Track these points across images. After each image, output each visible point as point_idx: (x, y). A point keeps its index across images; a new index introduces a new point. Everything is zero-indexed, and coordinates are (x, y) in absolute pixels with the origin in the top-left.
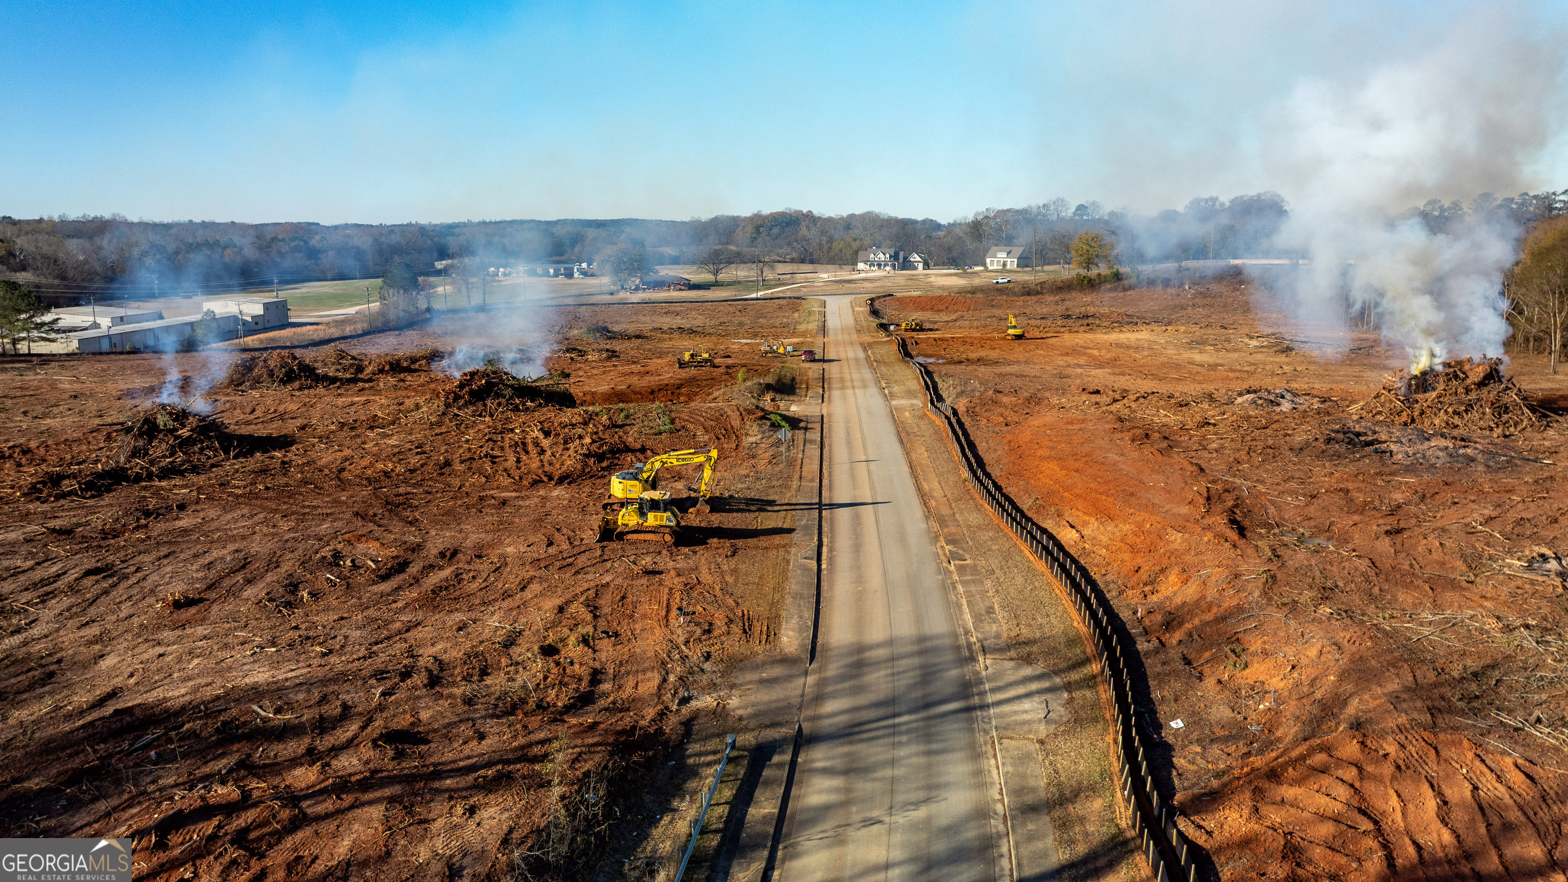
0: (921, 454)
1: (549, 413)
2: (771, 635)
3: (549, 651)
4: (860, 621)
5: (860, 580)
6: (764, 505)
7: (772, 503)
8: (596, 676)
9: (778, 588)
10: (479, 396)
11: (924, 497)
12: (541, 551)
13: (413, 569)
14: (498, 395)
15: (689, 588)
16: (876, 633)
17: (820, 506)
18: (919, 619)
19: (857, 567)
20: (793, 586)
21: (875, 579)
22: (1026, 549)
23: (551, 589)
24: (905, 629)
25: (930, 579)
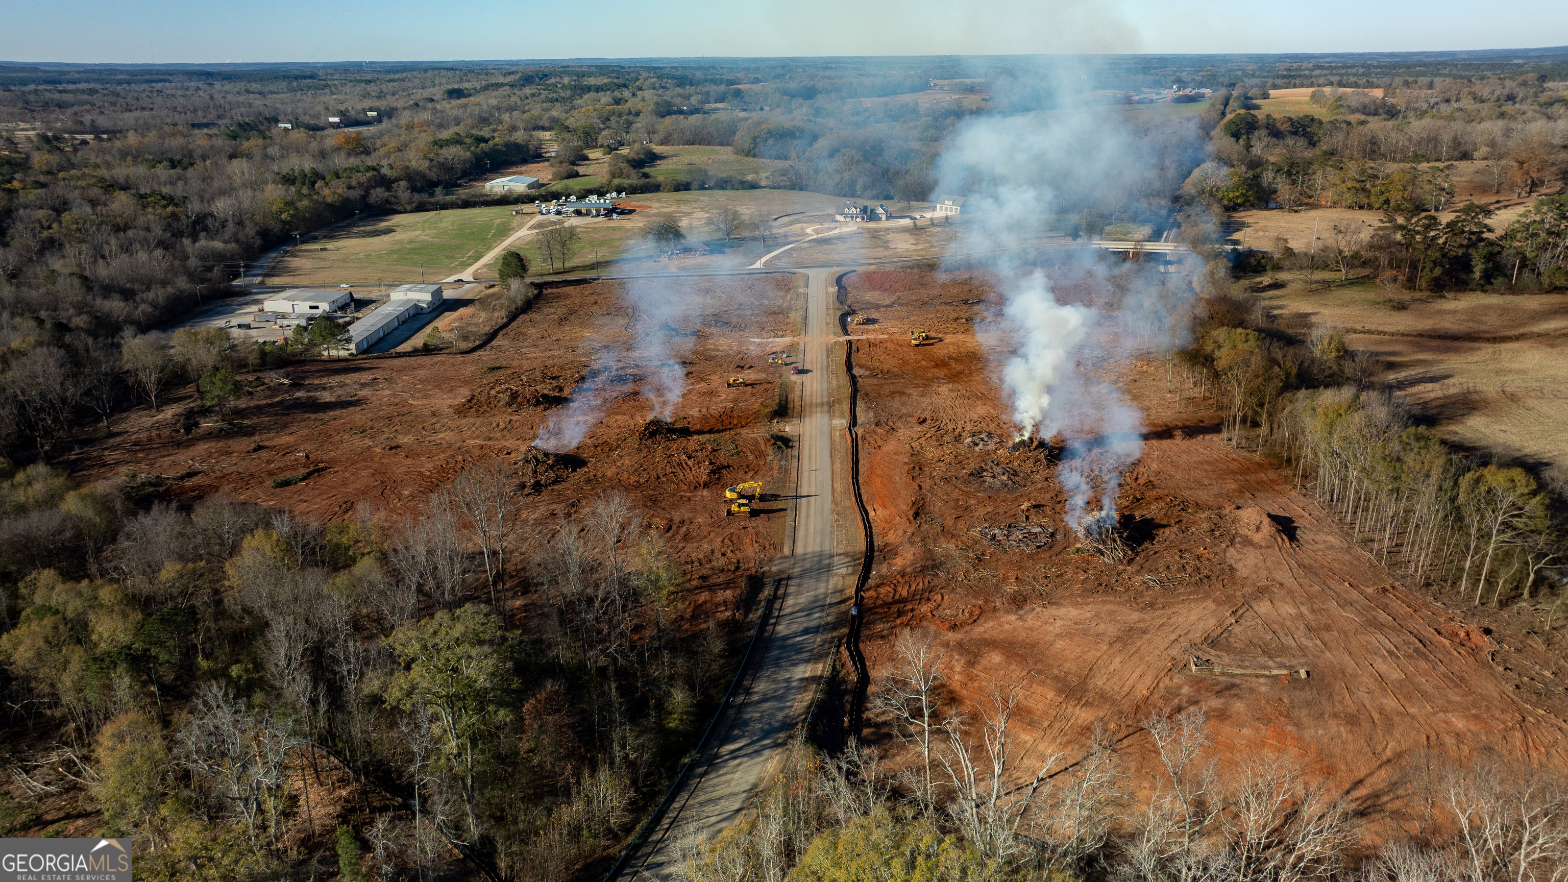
0: (838, 465)
1: (682, 442)
2: (782, 550)
3: (724, 555)
4: (805, 545)
5: (807, 530)
6: (776, 497)
7: (779, 496)
8: (738, 562)
9: (783, 533)
10: (653, 434)
11: (833, 490)
12: (710, 521)
13: (674, 528)
14: (661, 433)
15: (757, 534)
16: (810, 549)
17: (797, 497)
18: (822, 544)
19: (807, 525)
20: (787, 532)
21: (811, 530)
22: (859, 517)
23: (717, 535)
24: (817, 549)
25: (828, 529)
